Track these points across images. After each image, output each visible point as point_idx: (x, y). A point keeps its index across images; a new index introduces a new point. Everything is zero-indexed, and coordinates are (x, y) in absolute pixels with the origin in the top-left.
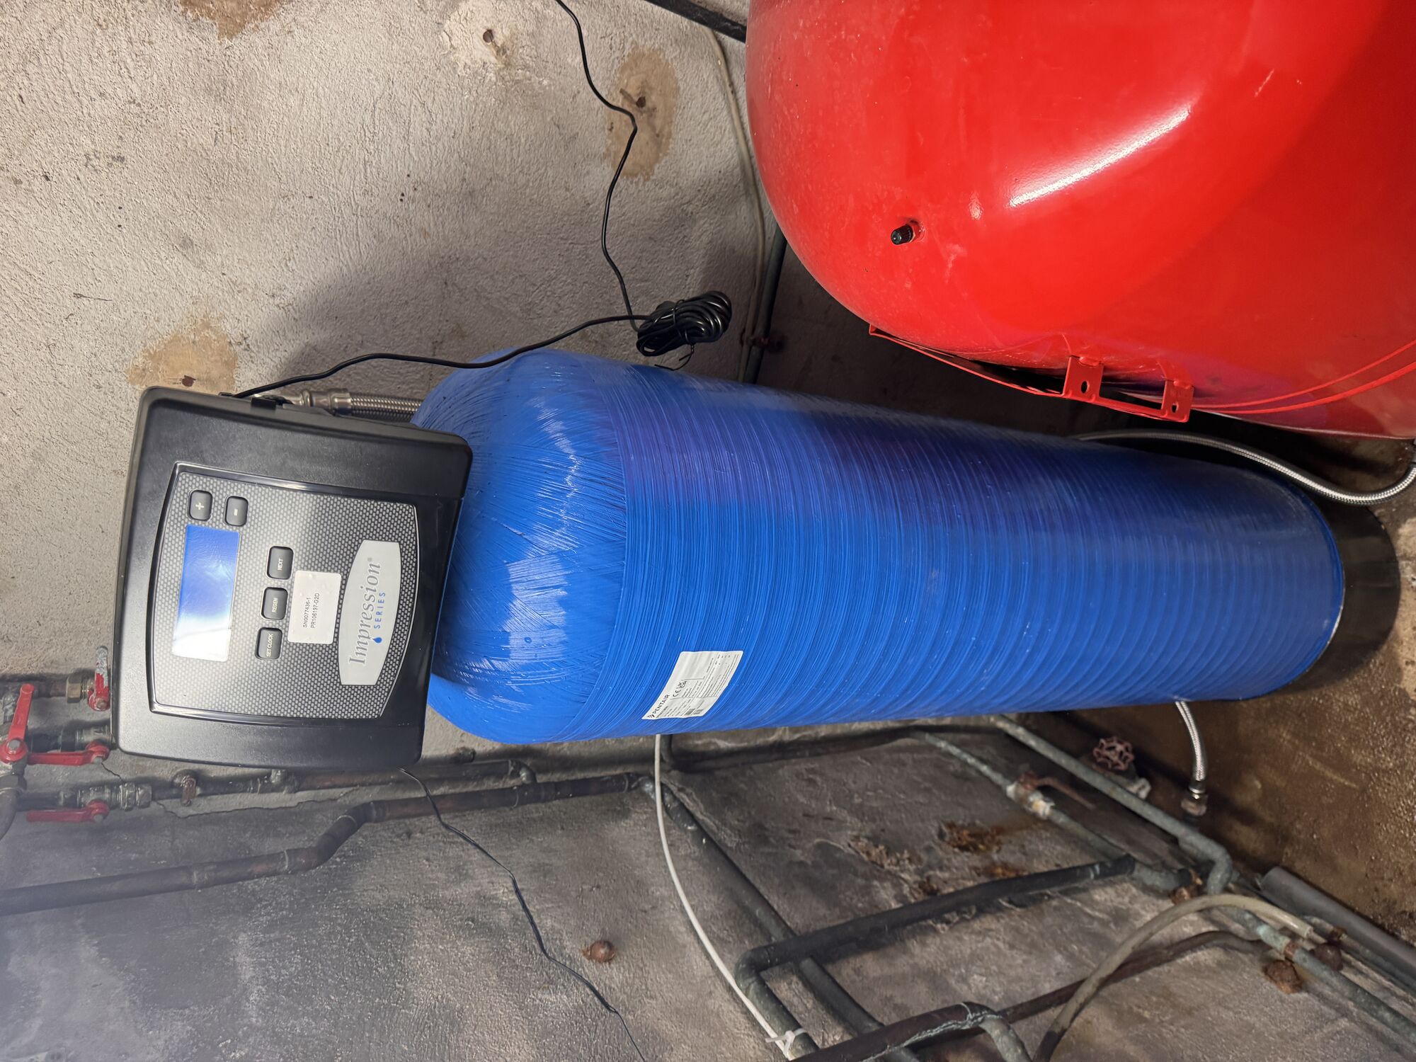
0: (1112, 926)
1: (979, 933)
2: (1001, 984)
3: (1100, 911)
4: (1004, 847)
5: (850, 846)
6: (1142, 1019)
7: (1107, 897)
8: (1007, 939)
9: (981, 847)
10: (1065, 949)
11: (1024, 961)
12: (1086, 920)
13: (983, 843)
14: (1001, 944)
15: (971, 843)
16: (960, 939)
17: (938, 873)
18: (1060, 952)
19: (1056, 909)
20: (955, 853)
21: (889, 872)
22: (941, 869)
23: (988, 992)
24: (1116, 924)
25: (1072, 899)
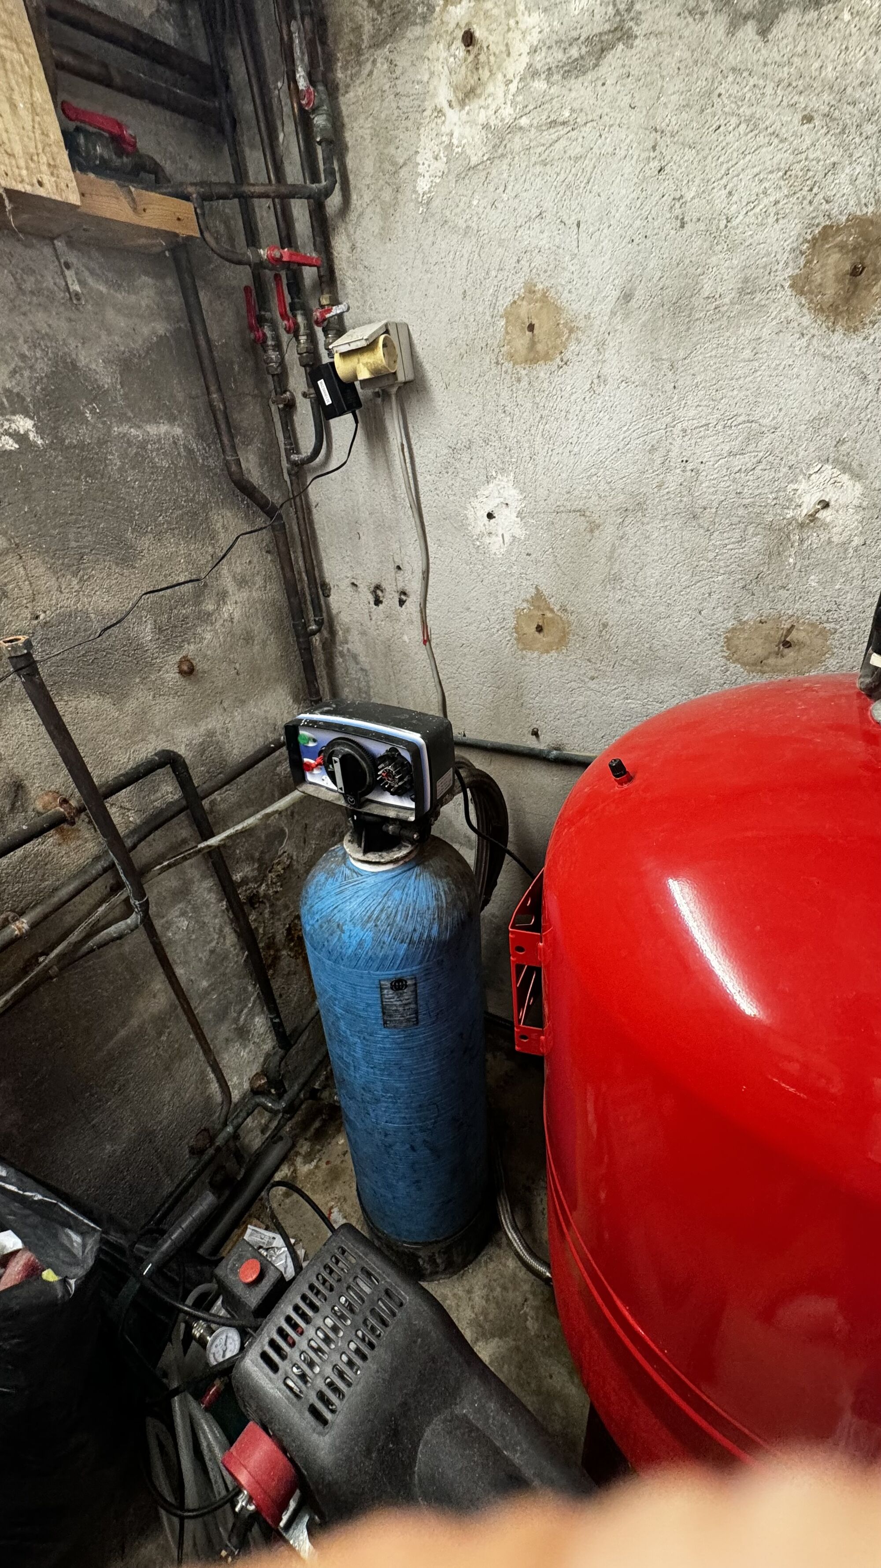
0: (234, 1026)
1: (221, 931)
2: (182, 939)
3: (246, 1020)
4: (294, 960)
5: (285, 852)
6: (160, 1034)
7: (258, 1026)
8: (218, 950)
9: (292, 944)
10: (213, 990)
11: (200, 959)
12: (238, 1008)
13: (294, 946)
14: (213, 944)
15: (293, 937)
16: (215, 916)
17: (267, 911)
18: (210, 986)
19: (245, 989)
20: (285, 924)
21: (266, 876)
22: (271, 913)
23: (174, 928)
24: (235, 1029)
25: (254, 1002)
